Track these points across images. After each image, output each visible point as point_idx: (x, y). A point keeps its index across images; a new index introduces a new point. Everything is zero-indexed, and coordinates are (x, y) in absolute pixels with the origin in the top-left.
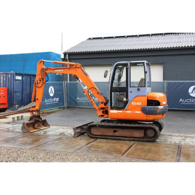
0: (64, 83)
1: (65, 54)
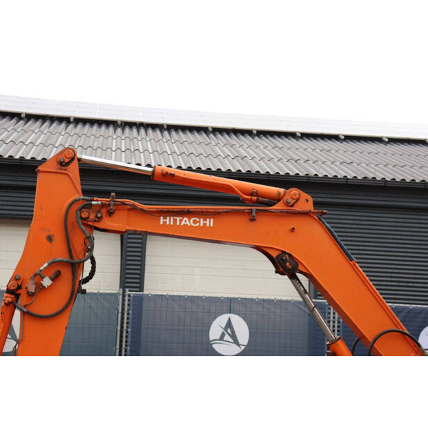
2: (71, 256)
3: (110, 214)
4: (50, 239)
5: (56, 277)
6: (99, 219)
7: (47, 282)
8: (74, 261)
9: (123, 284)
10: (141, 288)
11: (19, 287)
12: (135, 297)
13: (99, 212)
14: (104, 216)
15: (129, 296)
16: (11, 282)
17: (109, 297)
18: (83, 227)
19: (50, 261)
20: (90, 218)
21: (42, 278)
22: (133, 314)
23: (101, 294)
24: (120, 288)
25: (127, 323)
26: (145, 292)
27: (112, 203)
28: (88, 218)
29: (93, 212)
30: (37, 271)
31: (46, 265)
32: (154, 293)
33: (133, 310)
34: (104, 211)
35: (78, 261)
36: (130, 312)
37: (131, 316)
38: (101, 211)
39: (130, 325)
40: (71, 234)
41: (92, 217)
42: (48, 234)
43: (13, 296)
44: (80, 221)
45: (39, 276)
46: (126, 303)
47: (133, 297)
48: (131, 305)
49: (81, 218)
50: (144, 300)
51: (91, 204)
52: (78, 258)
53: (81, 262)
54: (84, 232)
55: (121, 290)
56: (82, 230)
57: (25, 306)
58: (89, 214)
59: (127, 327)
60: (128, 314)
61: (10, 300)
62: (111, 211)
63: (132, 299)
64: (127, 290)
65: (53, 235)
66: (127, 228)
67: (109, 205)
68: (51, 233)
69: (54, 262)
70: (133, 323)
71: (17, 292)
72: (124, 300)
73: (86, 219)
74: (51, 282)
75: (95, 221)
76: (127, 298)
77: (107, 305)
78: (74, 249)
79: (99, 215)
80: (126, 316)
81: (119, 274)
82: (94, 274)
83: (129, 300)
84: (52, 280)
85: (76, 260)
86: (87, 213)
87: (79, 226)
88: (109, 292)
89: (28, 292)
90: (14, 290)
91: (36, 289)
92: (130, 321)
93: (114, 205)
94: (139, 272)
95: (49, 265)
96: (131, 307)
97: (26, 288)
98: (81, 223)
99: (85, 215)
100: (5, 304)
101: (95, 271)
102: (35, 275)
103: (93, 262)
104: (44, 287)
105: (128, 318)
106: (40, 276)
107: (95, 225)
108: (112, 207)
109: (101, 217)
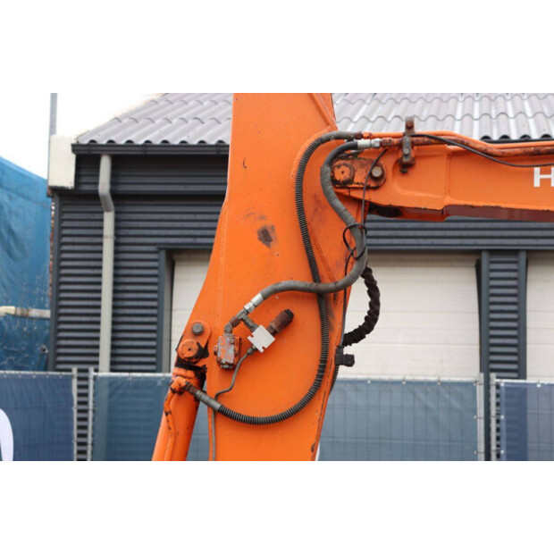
0: (75, 383)
1: (86, 156)
2: (315, 275)
3: (405, 167)
4: (265, 236)
5: (282, 327)
6: (378, 183)
7: (261, 338)
8: (322, 286)
9: (487, 366)
10: (522, 373)
11: (203, 352)
12: (509, 388)
13: (376, 164)
14: (389, 174)
15: (498, 387)
16: (185, 341)
17: (458, 389)
18: (338, 203)
19: (267, 289)
20: (356, 180)
21: (252, 329)
22: (508, 422)
23: (444, 384)
24: (481, 371)
25: (498, 438)
26: (530, 380)
27: (407, 139)
28: (351, 181)
29: (362, 166)
30: (239, 314)
31: (258, 298)
32: (546, 381)
33: (507, 415)
34: (388, 162)
35: (332, 285)
36: (502, 417)
37: (503, 426)
38: (381, 162)
39: (503, 442)
40: (313, 225)
41: (360, 177)
42: (260, 225)
43: (190, 373)
44: (330, 187)
45: (243, 324)
46: (493, 400)
47: (507, 388)
48: (503, 404)
49: (334, 182)
50: (529, 395)
51: (355, 147)
52: (332, 280)
53: (338, 289)
54: (340, 215)
55: (482, 375)
56: (336, 210)
57: (217, 397)
58: (353, 172)
59: (498, 446)
60: (498, 421)
61: (183, 382)
62: (405, 160)
63: (503, 392)
64: (493, 375)
65: (273, 228)
66: (449, 200)
67: (400, 146)
68: (268, 223)
69: (275, 292)
70: (508, 439)
71: (200, 364)
72: (487, 396)
73: (345, 184)
74: (272, 339)
75: (368, 188)
76: (493, 391)
77: (456, 404)
78: (323, 260)
79: (377, 172)
80: (493, 426)
81: (477, 347)
82: (375, 320)
83: (498, 396)
84: (274, 333)
85: (327, 284)
86: (347, 170)
87: (329, 201)
88: (458, 379)
89: (219, 363)
90: (189, 358)
91: (238, 355)
92: (503, 434)
93: (413, 144)
94: (514, 341)
95: (265, 297)
96: (503, 408)
97: (216, 353)
98: (333, 194)
99: (342, 174)
100: (174, 391)
101: (377, 313)
102: (235, 323)
103: (373, 291)
104: (256, 350)
105: (498, 430)
106: (246, 324)
107: (367, 198)
108: (406, 151)
109: (382, 176)
